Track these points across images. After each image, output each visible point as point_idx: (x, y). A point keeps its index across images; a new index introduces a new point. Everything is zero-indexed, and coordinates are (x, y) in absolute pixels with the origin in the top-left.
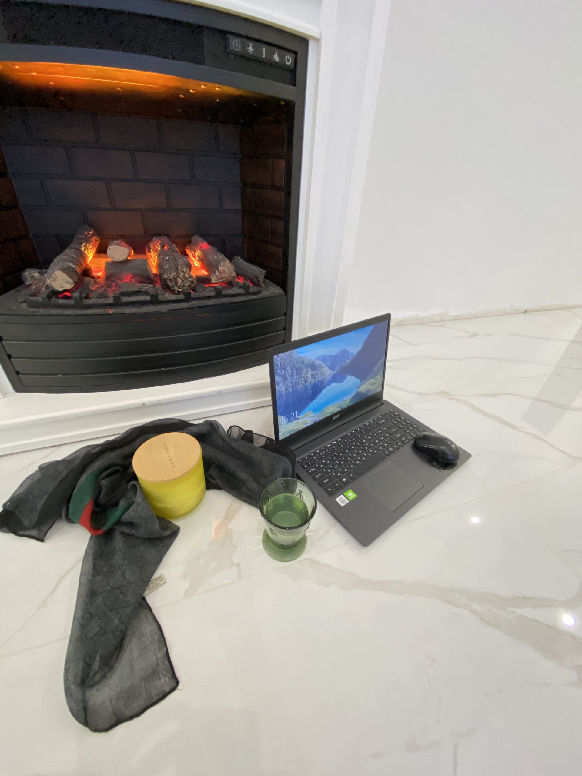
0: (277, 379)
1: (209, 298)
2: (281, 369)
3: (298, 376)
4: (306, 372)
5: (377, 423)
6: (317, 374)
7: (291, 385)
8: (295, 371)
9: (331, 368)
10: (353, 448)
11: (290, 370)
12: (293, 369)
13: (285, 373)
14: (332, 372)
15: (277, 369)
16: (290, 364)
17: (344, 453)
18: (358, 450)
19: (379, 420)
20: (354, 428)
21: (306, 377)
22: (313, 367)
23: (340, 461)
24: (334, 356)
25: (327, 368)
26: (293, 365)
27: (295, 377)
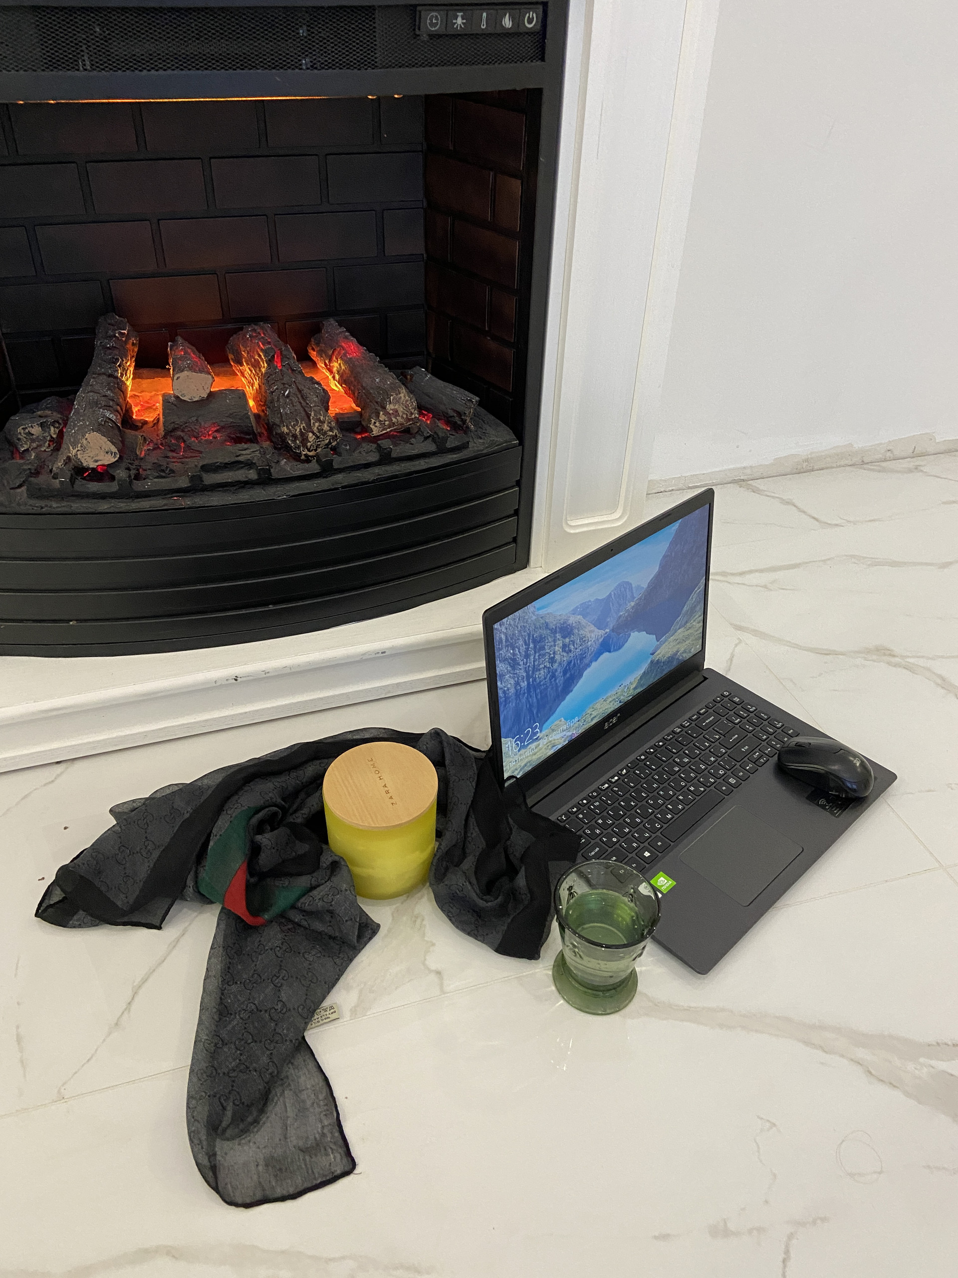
0: (501, 667)
1: (367, 466)
2: (507, 646)
3: (537, 654)
4: (553, 643)
5: (697, 724)
6: (573, 642)
7: (525, 674)
8: (531, 645)
9: (599, 625)
10: (655, 786)
11: (524, 647)
12: (529, 641)
13: (514, 654)
14: (602, 632)
15: (500, 649)
16: (523, 634)
17: (638, 799)
18: (665, 790)
19: (702, 717)
20: (652, 743)
21: (551, 653)
22: (566, 630)
23: (632, 818)
24: (603, 600)
25: (593, 628)
26: (529, 635)
27: (532, 657)
